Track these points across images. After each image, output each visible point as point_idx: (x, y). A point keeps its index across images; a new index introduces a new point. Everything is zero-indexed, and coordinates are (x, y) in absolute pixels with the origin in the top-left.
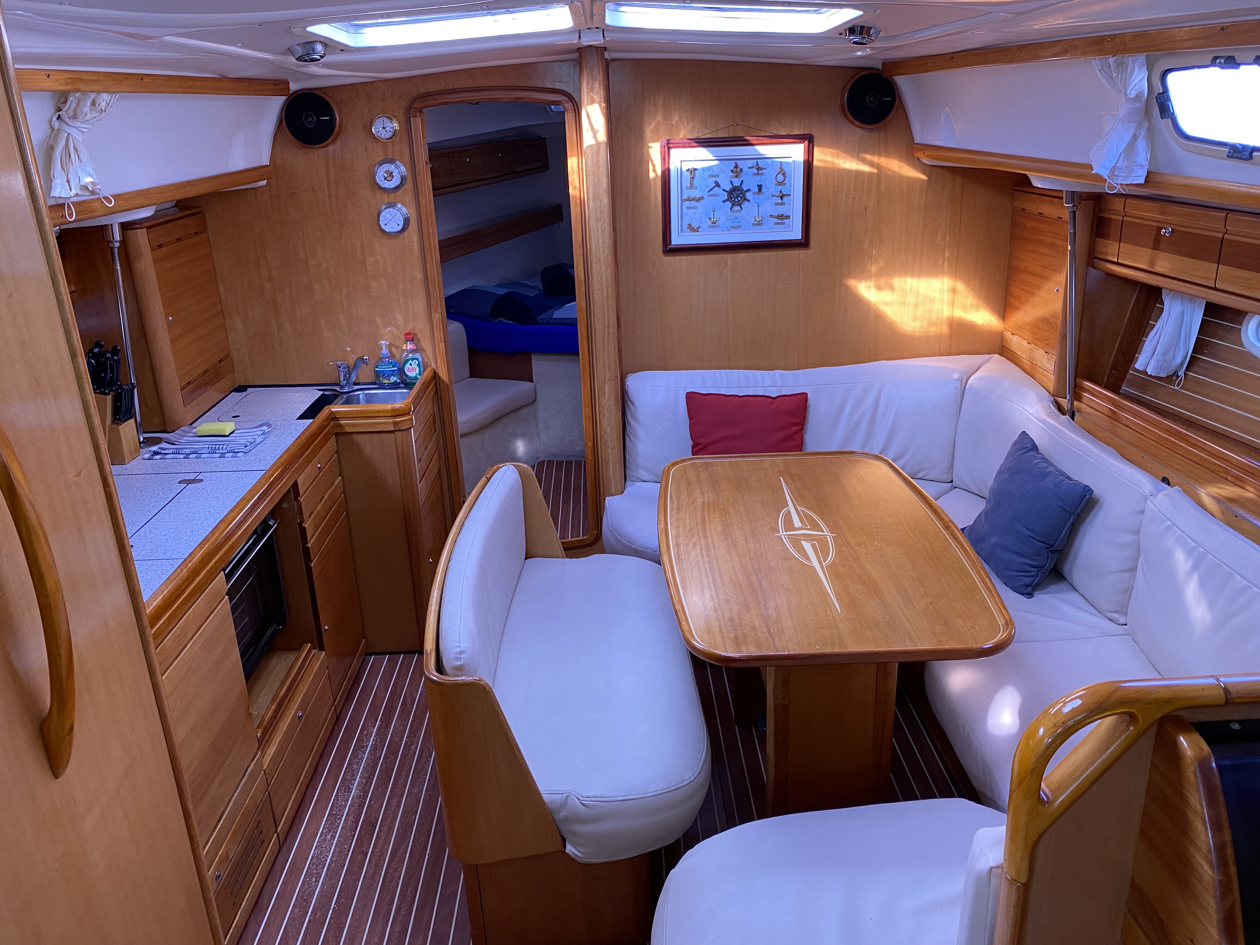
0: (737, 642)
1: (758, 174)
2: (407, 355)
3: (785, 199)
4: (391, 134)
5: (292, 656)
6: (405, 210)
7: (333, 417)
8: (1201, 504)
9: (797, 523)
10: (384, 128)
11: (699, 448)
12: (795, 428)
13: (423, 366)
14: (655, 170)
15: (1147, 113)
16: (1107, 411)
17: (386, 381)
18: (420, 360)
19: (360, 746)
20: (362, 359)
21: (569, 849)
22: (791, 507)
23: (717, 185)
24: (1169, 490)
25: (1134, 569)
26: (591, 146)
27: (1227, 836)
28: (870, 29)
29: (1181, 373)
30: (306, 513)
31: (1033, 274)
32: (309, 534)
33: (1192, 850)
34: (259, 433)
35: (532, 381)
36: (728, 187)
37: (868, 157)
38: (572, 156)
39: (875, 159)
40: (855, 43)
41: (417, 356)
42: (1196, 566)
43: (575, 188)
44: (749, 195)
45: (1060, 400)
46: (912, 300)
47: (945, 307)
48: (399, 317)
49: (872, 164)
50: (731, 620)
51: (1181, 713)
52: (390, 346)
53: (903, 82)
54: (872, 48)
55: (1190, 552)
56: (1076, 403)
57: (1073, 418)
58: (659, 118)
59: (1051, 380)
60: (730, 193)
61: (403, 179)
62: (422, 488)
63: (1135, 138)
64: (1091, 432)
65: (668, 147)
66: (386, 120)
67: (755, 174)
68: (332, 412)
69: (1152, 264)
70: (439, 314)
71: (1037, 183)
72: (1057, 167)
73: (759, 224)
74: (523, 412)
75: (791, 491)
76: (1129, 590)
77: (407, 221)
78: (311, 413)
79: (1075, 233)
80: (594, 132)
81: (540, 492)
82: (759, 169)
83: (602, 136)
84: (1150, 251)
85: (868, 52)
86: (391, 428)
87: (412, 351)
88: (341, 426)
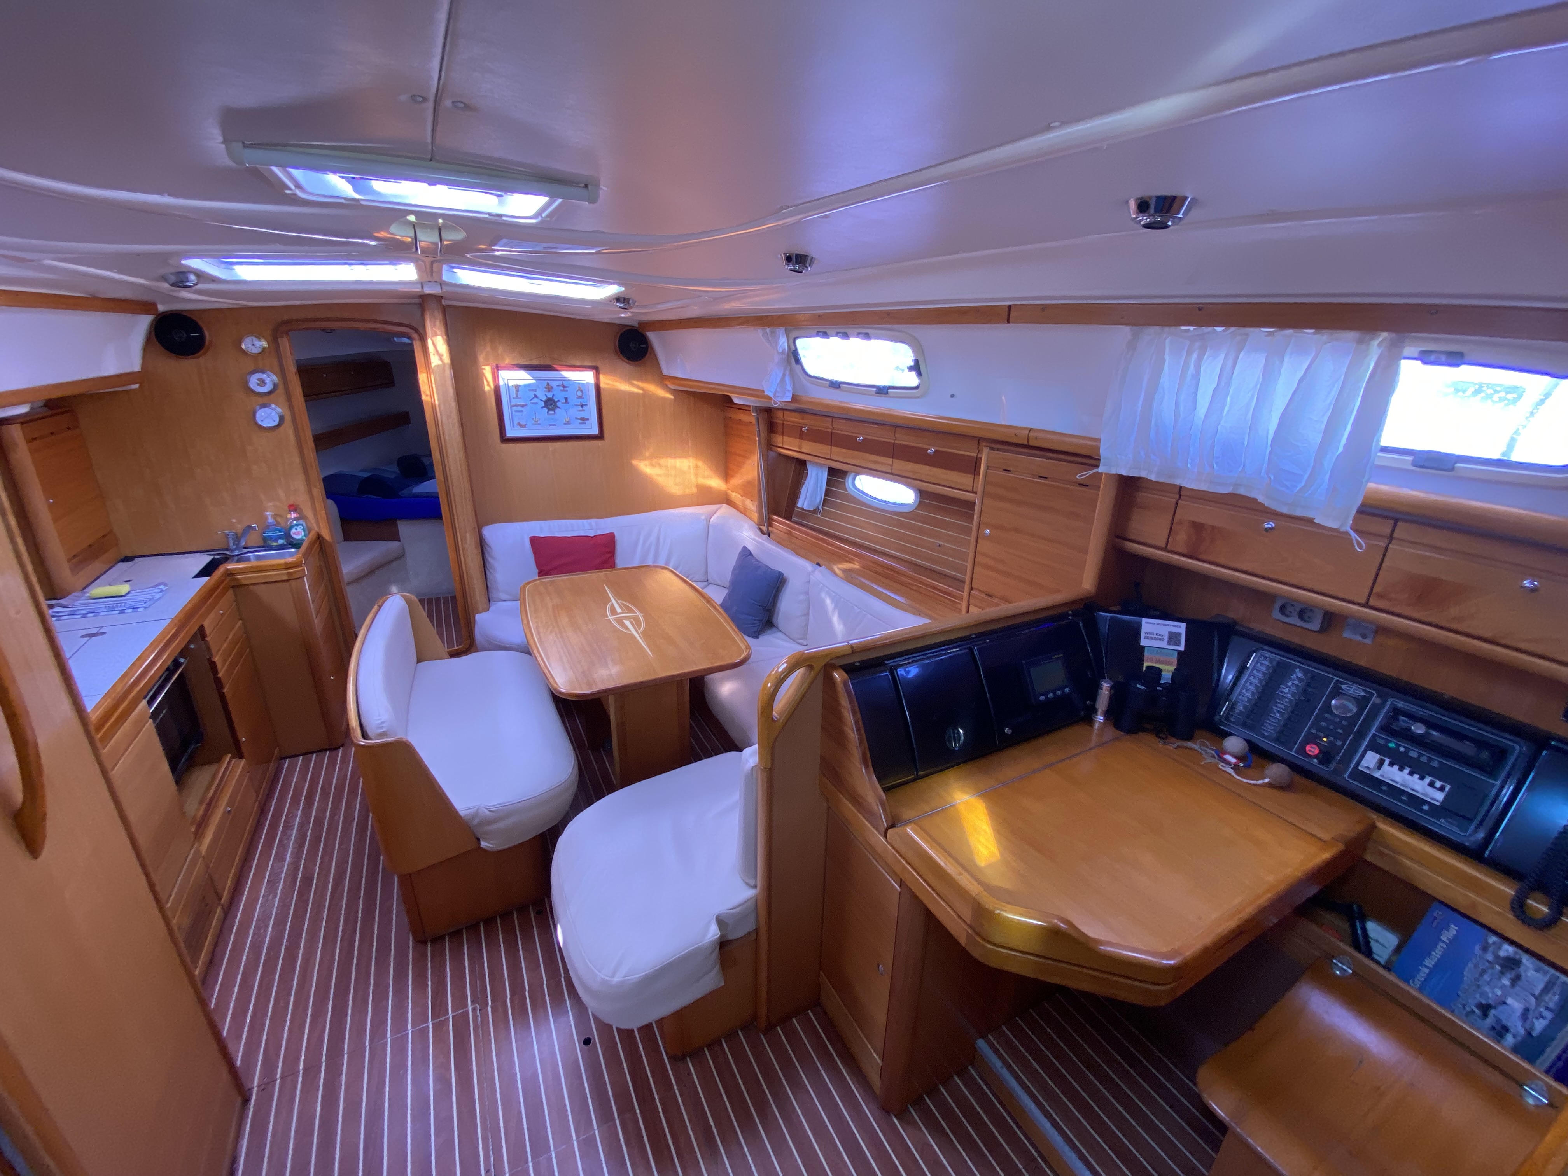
0: (589, 684)
1: (564, 390)
2: (291, 523)
3: (584, 408)
4: (260, 350)
5: (212, 769)
6: (279, 410)
7: (230, 574)
8: (836, 574)
9: (619, 610)
10: (253, 345)
11: (542, 573)
12: (609, 555)
13: (308, 530)
14: (488, 387)
15: (789, 362)
16: (786, 531)
17: (275, 544)
18: (304, 525)
19: (288, 826)
20: (250, 527)
21: (484, 844)
22: (613, 601)
23: (536, 396)
24: (820, 568)
25: (808, 614)
26: (438, 366)
27: (859, 716)
28: (629, 300)
29: (820, 508)
30: (214, 649)
31: (740, 455)
32: (219, 665)
33: (845, 728)
34: (157, 591)
35: (400, 541)
36: (544, 399)
37: (636, 382)
38: (422, 373)
39: (640, 384)
40: (620, 308)
41: (301, 522)
42: (836, 607)
43: (427, 395)
44: (559, 404)
45: (761, 527)
46: (673, 472)
47: (692, 477)
48: (281, 494)
49: (638, 387)
50: (583, 672)
51: (833, 661)
52: (275, 516)
53: (651, 336)
54: (632, 312)
55: (833, 600)
56: (770, 528)
57: (769, 536)
58: (488, 349)
59: (755, 516)
60: (546, 402)
61: (275, 386)
62: (318, 623)
63: (784, 375)
64: (780, 543)
65: (497, 369)
66: (254, 339)
67: (561, 390)
68: (228, 570)
69: (800, 447)
70: (319, 491)
71: (736, 401)
72: (746, 391)
73: (568, 423)
74: (394, 564)
75: (612, 591)
76: (807, 625)
77: (282, 419)
78: (205, 572)
79: (759, 430)
80: (441, 356)
81: (425, 614)
82: (564, 387)
83: (447, 359)
84: (798, 440)
85: (629, 314)
86: (285, 578)
87: (295, 519)
88: (238, 580)
